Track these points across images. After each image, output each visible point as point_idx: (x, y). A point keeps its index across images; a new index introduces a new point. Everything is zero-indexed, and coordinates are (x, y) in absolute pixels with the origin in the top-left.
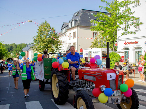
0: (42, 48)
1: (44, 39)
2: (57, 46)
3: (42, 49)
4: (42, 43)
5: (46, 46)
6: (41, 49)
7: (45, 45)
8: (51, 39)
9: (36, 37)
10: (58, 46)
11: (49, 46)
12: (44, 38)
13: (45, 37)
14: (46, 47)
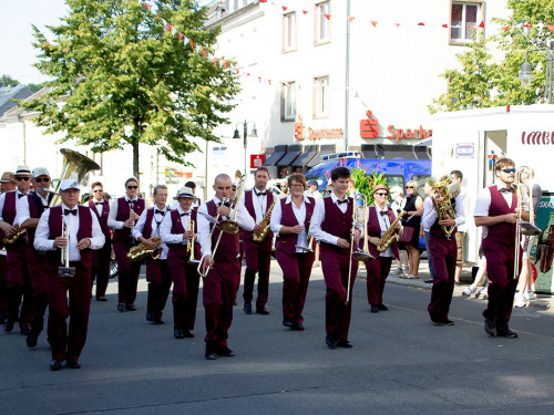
0: (99, 106)
1: (117, 49)
2: (208, 94)
3: (100, 114)
4: (98, 74)
5: (128, 96)
6: (94, 118)
7: (121, 86)
8: (167, 47)
9: (59, 31)
10: (213, 97)
11: (150, 93)
12: (113, 36)
13: (123, 34)
14: (131, 102)
